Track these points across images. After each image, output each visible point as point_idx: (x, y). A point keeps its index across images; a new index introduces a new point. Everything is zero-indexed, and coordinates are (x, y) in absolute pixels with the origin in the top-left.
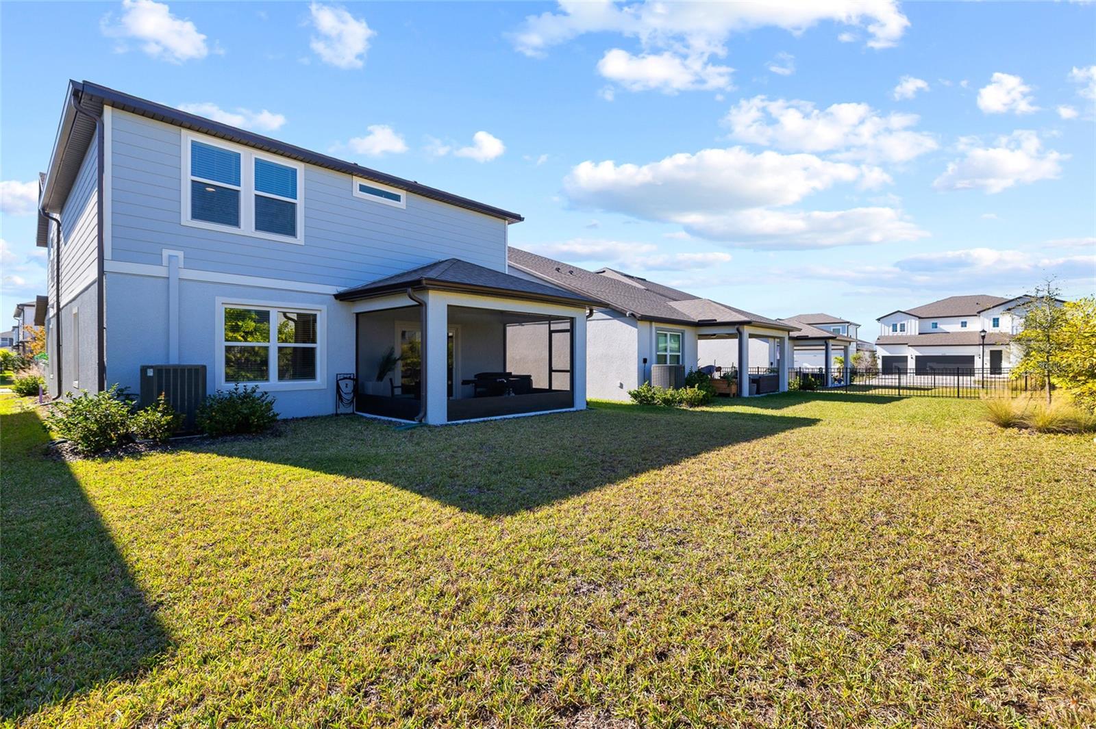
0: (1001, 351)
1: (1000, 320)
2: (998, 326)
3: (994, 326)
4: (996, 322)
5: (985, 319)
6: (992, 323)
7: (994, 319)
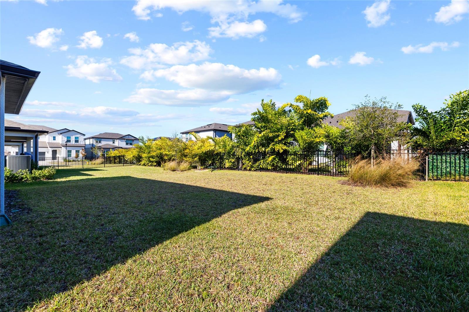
0: (56, 150)
1: (56, 137)
2: (55, 140)
3: (54, 140)
4: (54, 138)
5: (50, 137)
6: (53, 138)
7: (54, 137)
